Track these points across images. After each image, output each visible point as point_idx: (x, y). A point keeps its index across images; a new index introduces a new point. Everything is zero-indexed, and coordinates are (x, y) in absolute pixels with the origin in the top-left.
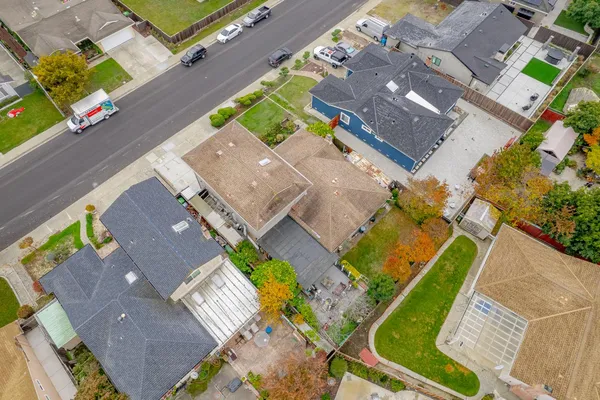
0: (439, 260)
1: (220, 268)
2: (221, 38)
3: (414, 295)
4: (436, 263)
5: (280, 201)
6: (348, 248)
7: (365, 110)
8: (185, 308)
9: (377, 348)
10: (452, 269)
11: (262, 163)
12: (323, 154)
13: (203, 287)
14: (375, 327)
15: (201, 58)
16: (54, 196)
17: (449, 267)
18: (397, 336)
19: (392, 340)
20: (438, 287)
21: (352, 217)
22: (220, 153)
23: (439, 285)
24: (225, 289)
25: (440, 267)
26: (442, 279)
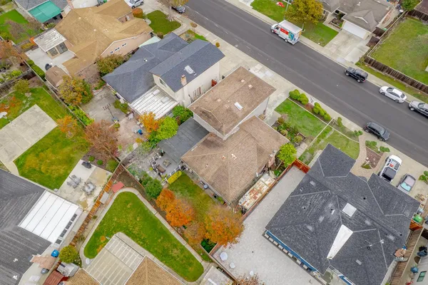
0: (182, 245)
1: (173, 100)
2: (384, 89)
3: (155, 221)
4: (178, 242)
5: (209, 117)
6: (193, 178)
7: (312, 183)
8: (151, 87)
9: (124, 193)
10: (174, 255)
11: (237, 104)
12: (260, 151)
13: (163, 94)
14: (136, 193)
15: (357, 80)
16: (227, 32)
17: (175, 252)
18: (128, 206)
19: (127, 202)
20: (160, 240)
21: (208, 171)
22: (243, 81)
23: (161, 242)
24: (161, 103)
25: (176, 245)
26: (166, 245)
